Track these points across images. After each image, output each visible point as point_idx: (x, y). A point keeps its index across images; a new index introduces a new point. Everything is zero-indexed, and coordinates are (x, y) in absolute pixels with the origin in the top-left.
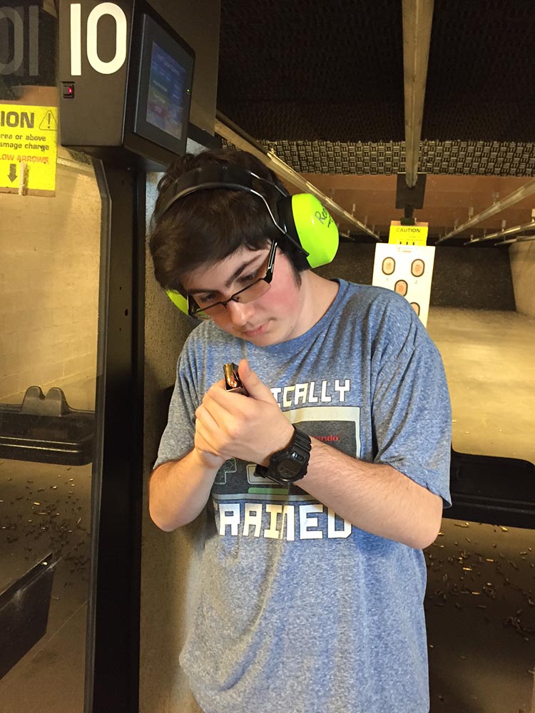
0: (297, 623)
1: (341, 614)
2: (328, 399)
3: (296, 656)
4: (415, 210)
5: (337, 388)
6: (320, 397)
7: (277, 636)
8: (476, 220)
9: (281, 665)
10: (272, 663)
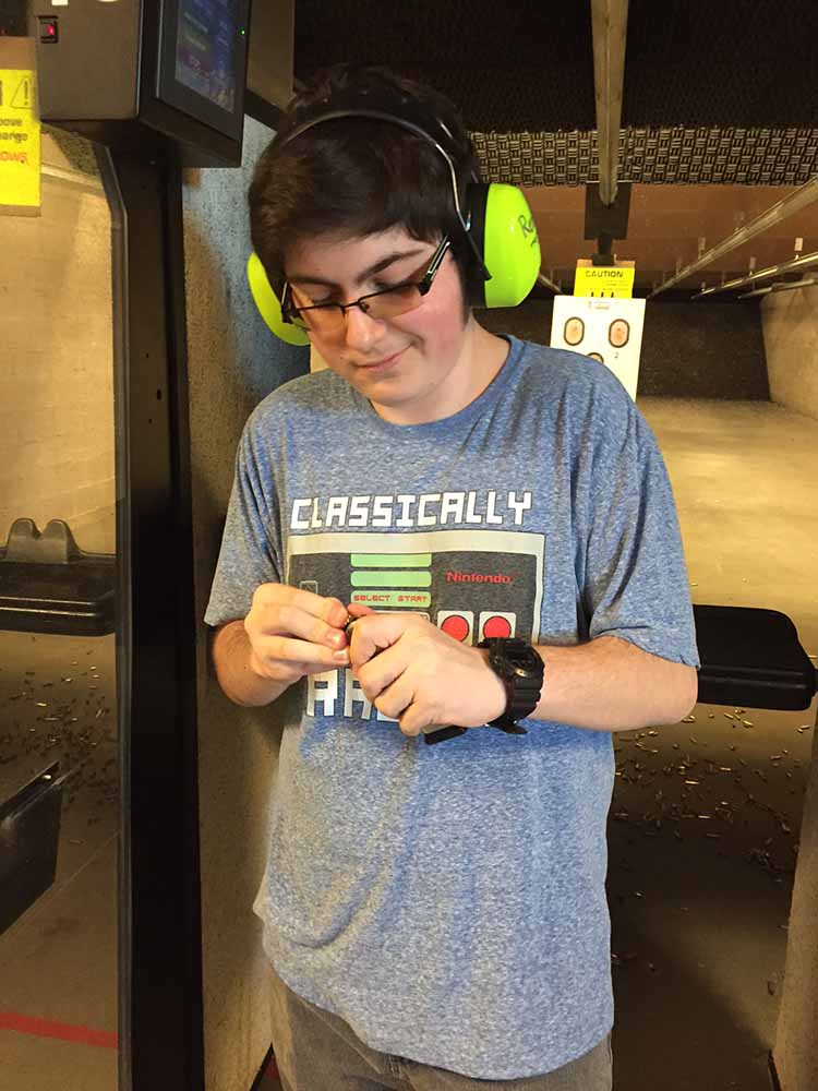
0: (430, 849)
1: (496, 838)
2: (498, 520)
3: (426, 897)
4: (614, 241)
5: (512, 504)
6: (484, 516)
7: (400, 867)
8: (708, 258)
9: (403, 911)
10: (390, 907)
